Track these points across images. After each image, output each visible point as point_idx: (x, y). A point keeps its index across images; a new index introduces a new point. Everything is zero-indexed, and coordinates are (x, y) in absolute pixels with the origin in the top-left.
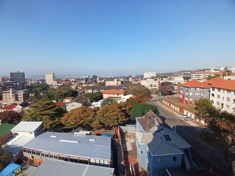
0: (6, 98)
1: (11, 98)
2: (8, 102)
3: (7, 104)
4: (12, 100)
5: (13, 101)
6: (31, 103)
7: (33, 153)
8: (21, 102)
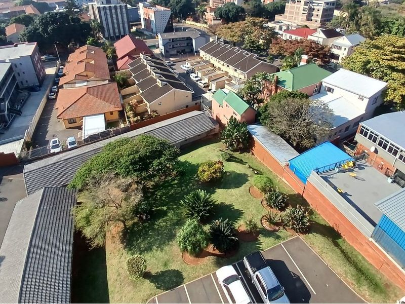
0: (291, 13)
1: (301, 14)
2: (293, 21)
3: (290, 23)
4: (301, 18)
5: (302, 21)
6: (341, 31)
7: (380, 144)
8: (315, 25)
